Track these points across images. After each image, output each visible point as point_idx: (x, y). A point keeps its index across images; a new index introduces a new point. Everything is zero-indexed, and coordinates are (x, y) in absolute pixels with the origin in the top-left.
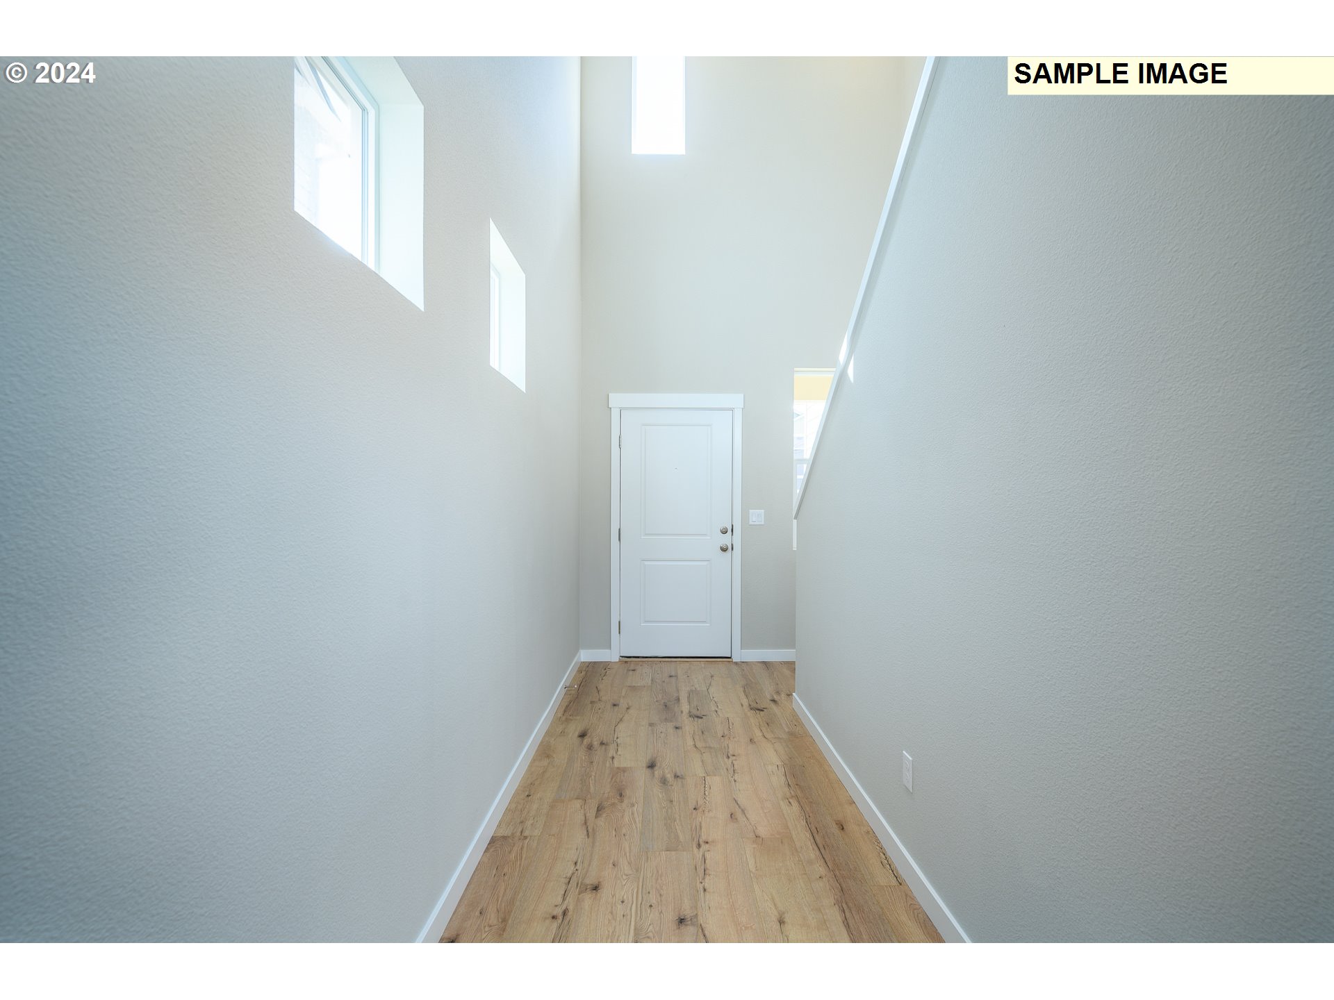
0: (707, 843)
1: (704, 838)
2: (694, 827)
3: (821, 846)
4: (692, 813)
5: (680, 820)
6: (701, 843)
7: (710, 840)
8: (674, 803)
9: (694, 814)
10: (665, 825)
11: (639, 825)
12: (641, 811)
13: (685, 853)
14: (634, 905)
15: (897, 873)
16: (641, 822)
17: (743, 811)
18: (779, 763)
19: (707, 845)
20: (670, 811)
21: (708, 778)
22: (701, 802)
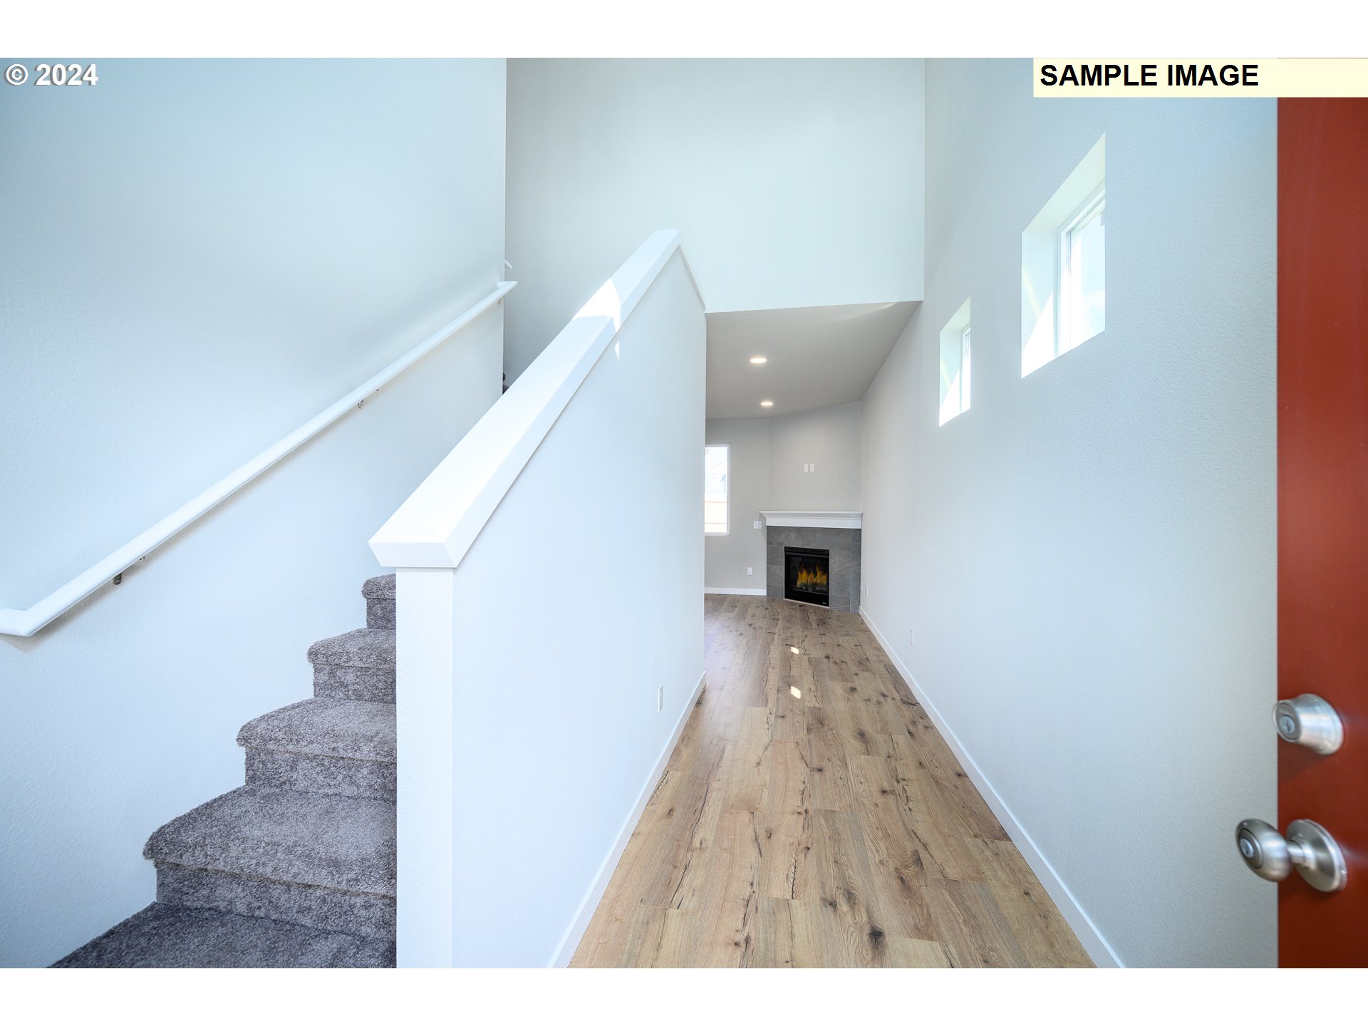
0: (799, 813)
1: (801, 818)
2: (810, 830)
3: (702, 800)
4: (812, 843)
5: (824, 838)
6: (804, 814)
7: (796, 815)
8: (832, 859)
9: (810, 842)
10: (839, 834)
11: (866, 837)
12: (869, 854)
13: (819, 808)
14: (852, 779)
15: (662, 776)
16: (866, 841)
17: (756, 840)
18: (673, 912)
19: (799, 811)
20: (837, 850)
21: (788, 896)
22: (801, 856)
